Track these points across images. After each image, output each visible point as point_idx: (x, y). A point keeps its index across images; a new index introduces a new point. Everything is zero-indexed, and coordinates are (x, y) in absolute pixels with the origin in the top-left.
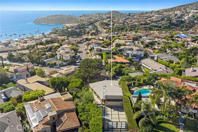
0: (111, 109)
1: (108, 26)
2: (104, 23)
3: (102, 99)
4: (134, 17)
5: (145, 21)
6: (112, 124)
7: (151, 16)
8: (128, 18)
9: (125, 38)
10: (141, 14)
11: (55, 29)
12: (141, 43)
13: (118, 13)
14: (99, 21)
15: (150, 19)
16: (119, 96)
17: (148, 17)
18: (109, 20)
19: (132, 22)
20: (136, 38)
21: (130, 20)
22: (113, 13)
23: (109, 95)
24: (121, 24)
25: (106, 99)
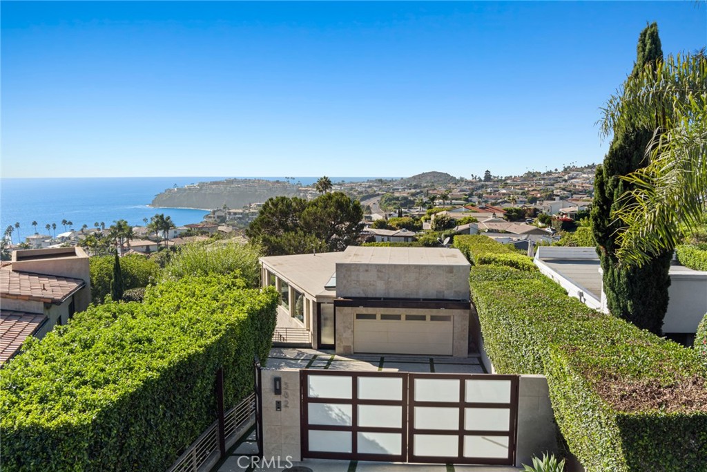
0: (380, 366)
1: (410, 208)
2: (397, 199)
3: (315, 300)
4: (504, 182)
5: (547, 190)
6: (350, 407)
7: (566, 177)
8: (482, 186)
9: (473, 209)
10: (531, 176)
11: (217, 214)
12: (543, 221)
13: (446, 178)
14: (378, 195)
15: (562, 185)
16: (438, 267)
17: (556, 181)
18: (413, 191)
19: (499, 194)
20: (517, 211)
21: (489, 190)
22: (428, 178)
23: (367, 265)
24: (457, 200)
25: (345, 298)
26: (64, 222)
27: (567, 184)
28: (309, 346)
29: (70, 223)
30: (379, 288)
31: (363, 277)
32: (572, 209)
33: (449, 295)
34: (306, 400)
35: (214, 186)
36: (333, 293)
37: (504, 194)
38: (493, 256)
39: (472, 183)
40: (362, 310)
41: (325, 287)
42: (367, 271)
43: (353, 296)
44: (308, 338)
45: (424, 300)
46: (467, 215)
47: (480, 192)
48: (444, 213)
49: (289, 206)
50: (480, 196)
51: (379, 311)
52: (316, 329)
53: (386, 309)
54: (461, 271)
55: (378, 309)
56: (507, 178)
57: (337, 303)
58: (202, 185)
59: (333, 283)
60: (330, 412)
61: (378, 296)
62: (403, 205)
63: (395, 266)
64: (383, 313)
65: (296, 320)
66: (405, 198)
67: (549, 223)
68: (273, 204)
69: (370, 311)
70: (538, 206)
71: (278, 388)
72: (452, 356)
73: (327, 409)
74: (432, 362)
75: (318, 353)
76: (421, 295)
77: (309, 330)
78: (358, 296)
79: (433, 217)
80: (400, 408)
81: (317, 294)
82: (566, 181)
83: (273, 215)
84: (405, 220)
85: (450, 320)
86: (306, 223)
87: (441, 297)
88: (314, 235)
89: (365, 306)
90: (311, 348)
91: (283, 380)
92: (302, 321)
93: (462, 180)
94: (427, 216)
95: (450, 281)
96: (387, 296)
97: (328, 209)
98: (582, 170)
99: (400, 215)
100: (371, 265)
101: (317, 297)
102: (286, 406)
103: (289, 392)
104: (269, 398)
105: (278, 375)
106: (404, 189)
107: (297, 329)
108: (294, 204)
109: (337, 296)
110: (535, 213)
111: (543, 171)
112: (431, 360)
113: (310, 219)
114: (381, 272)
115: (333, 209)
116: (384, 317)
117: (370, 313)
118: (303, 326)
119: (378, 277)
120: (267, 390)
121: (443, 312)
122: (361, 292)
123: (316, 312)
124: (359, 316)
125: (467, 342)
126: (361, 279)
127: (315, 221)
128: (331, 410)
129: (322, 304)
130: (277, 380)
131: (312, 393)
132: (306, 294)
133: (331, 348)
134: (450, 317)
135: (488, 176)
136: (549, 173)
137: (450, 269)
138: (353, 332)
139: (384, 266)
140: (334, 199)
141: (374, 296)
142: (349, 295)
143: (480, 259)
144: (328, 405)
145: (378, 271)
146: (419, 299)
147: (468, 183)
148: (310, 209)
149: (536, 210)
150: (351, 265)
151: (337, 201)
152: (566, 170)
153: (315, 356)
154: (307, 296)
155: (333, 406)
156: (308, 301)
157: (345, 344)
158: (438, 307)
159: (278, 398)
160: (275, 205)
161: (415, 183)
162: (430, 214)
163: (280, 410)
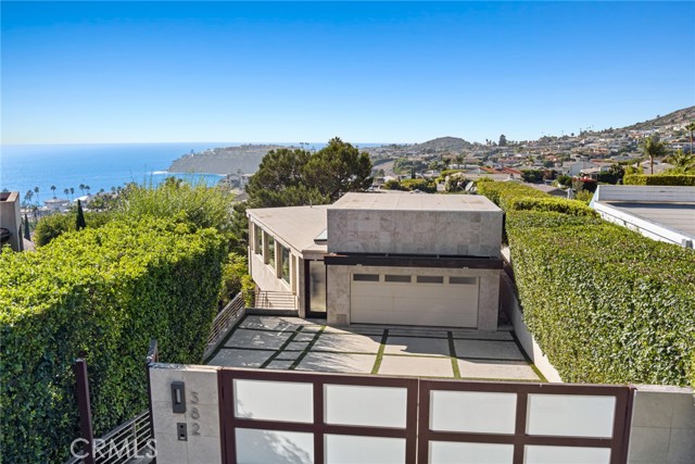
0: (383, 342)
1: (424, 172)
2: (411, 163)
3: (302, 256)
4: (520, 147)
5: (564, 155)
6: (310, 437)
7: (583, 142)
8: (497, 151)
9: (489, 170)
10: (546, 141)
11: (231, 178)
12: (562, 182)
13: (460, 143)
14: (392, 160)
15: (579, 149)
16: (460, 214)
17: (573, 145)
18: (427, 155)
19: (515, 158)
20: (535, 173)
21: (504, 155)
22: (442, 144)
23: (368, 211)
24: (471, 164)
25: (338, 253)
26: (82, 186)
27: (585, 147)
28: (294, 314)
29: (88, 188)
30: (384, 243)
31: (362, 227)
32: (594, 170)
33: (474, 251)
34: (230, 423)
35: (230, 152)
36: (324, 248)
37: (519, 158)
38: (534, 200)
39: (486, 147)
40: (360, 269)
41: (315, 241)
42: (367, 219)
43: (350, 251)
44: (293, 304)
45: (441, 256)
46: (484, 176)
47: (494, 156)
48: (459, 174)
49: (291, 159)
50: (495, 160)
51: (383, 271)
52: (303, 293)
53: (391, 268)
54: (491, 219)
55: (381, 268)
56: (522, 143)
57: (328, 260)
58: (218, 150)
59: (324, 236)
60: (274, 444)
61: (381, 251)
62: (418, 170)
63: (404, 212)
64: (387, 273)
65: (282, 281)
66: (419, 163)
67: (570, 184)
68: (274, 157)
69: (371, 270)
70: (556, 168)
71: (179, 400)
72: (476, 329)
73: (268, 438)
74: (450, 337)
75: (306, 322)
76: (437, 251)
77: (295, 294)
78: (355, 251)
79: (447, 178)
80: (402, 442)
81: (305, 249)
82: (583, 145)
83: (273, 169)
84: (419, 181)
85: (474, 283)
86: (309, 177)
87: (464, 254)
88: (317, 190)
89: (365, 263)
90: (297, 316)
91: (187, 387)
92: (288, 282)
93: (476, 144)
94: (441, 178)
95: (477, 232)
96: (392, 252)
97: (333, 162)
98: (599, 134)
99: (413, 177)
100: (373, 211)
101: (303, 252)
102: (196, 433)
103: (200, 410)
104: (164, 418)
105: (178, 378)
106: (418, 154)
107: (284, 293)
108: (297, 158)
109: (329, 251)
110: (553, 176)
111: (559, 136)
112: (450, 334)
113: (312, 172)
114: (385, 220)
115: (337, 161)
116: (389, 278)
117: (370, 273)
118: (288, 288)
119: (382, 227)
120: (161, 404)
121: (465, 272)
122: (360, 246)
123: (303, 271)
124: (358, 277)
125: (497, 311)
126: (360, 229)
127: (318, 174)
128: (276, 440)
129: (311, 263)
130: (177, 388)
131: (241, 411)
132: (292, 249)
133: (322, 316)
134: (475, 278)
135: (503, 141)
136: (565, 138)
137: (477, 216)
138: (350, 296)
139: (389, 212)
140: (340, 150)
141: (377, 252)
142: (344, 250)
143: (517, 204)
144: (270, 432)
145: (382, 219)
146: (435, 256)
147: (482, 147)
148: (314, 161)
149: (554, 172)
150: (347, 211)
151: (343, 153)
152: (583, 135)
153: (301, 327)
154: (293, 252)
155: (279, 434)
156: (294, 257)
157: (339, 312)
158: (460, 266)
159: (180, 418)
160: (276, 158)
161: (428, 147)
162: (445, 176)
163: (186, 440)
